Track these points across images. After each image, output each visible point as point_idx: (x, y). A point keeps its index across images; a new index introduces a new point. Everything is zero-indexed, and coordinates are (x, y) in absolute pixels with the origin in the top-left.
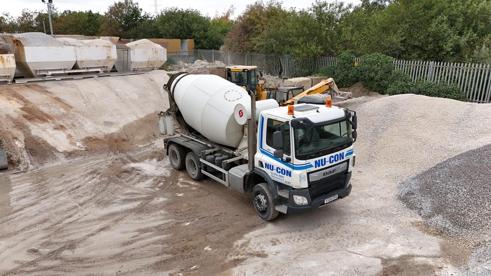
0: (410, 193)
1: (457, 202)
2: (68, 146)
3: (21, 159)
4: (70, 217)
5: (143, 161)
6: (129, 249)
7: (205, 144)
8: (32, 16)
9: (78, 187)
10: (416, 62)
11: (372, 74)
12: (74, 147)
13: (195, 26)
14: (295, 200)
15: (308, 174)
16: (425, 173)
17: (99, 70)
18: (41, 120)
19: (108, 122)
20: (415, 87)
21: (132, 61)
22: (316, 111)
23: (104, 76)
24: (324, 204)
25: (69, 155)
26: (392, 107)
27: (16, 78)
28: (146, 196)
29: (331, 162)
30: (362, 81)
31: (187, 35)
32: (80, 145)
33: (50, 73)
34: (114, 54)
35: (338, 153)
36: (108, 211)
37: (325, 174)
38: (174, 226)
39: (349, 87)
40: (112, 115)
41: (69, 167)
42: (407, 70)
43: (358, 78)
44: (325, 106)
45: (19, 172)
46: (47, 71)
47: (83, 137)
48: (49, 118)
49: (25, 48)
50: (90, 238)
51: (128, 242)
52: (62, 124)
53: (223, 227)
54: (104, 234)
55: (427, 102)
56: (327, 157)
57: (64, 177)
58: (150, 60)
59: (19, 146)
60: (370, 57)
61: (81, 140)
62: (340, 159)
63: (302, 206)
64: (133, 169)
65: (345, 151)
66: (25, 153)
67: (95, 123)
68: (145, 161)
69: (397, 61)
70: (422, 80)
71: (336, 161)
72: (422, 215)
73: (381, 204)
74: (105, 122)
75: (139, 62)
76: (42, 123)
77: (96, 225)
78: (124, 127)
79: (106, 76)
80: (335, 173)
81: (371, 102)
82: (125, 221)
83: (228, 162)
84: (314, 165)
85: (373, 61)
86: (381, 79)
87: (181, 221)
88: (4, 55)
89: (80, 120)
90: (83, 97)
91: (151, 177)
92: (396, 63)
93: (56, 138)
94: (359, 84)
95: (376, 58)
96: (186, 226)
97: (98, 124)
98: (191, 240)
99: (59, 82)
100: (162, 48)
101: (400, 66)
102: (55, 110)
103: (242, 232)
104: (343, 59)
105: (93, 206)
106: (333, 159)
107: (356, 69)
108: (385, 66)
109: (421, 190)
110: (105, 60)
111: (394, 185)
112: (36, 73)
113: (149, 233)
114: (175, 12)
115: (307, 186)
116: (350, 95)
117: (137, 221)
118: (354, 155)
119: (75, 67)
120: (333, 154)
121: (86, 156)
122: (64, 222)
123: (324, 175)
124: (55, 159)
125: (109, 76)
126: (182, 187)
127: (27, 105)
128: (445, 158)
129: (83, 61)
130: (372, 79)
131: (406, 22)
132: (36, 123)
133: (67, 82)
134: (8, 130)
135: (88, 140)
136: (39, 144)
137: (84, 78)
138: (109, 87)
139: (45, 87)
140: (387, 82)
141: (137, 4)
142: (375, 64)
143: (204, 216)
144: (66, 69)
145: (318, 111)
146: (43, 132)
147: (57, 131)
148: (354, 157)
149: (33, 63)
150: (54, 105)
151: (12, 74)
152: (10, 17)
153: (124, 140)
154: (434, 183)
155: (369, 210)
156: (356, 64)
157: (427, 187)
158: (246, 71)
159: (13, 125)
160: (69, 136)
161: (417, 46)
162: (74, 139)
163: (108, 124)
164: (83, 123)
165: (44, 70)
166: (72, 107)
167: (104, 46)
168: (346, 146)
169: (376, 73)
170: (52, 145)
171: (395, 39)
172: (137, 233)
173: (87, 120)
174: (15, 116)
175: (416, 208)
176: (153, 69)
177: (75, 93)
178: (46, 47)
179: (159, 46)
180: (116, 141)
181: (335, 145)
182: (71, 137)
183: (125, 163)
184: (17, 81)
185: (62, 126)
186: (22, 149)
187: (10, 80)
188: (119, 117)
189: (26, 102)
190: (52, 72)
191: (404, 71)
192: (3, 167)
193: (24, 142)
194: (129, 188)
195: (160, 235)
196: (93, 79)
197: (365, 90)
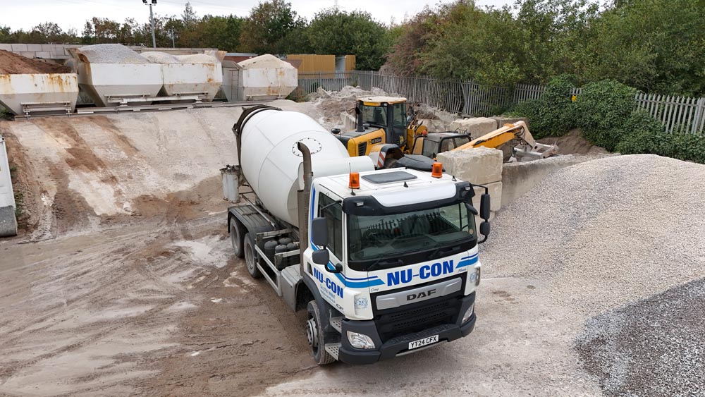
0: (600, 341)
1: (674, 374)
2: (111, 206)
3: (41, 222)
4: (42, 320)
5: (201, 238)
6: (81, 388)
7: (268, 220)
8: (161, 23)
9: (85, 273)
10: (678, 99)
11: (596, 117)
12: (119, 210)
13: (358, 36)
14: (350, 339)
15: (373, 296)
16: (642, 304)
17: (196, 98)
18: (88, 168)
19: (181, 175)
20: (669, 141)
21: (244, 86)
22: (403, 184)
23: (203, 107)
24: (407, 350)
25: (107, 220)
26: (614, 176)
27: (78, 106)
28: (167, 297)
29: (422, 277)
30: (582, 127)
31: (347, 49)
32: (129, 206)
33: (125, 101)
34: (218, 76)
35: (441, 261)
36: (97, 317)
37: (411, 297)
38: (173, 356)
39: (560, 136)
40: (190, 164)
41: (95, 241)
42: (658, 111)
43: (575, 122)
44: (430, 174)
45: (27, 241)
46: (122, 98)
47: (137, 195)
48: (100, 164)
49: (91, 65)
50: (44, 360)
51: (89, 377)
52: (114, 175)
53: (244, 368)
54: (67, 356)
55: (678, 171)
56: (415, 268)
57: (81, 253)
58: (272, 86)
59: (45, 203)
60: (597, 87)
61: (133, 200)
62: (445, 272)
63: (363, 350)
64: (179, 249)
65: (457, 258)
66: (49, 214)
67: (161, 174)
68: (203, 238)
69: (641, 95)
70: (682, 130)
71: (434, 275)
72: (606, 388)
73: (539, 354)
74: (176, 174)
75: (255, 88)
76: (87, 172)
77: (65, 339)
78: (201, 183)
79: (206, 107)
80: (432, 296)
81: (580, 166)
82: (109, 338)
83: (284, 256)
84: (385, 280)
85: (600, 95)
86: (611, 126)
87: (189, 348)
88: (63, 75)
89: (142, 170)
90: (159, 137)
91: (196, 265)
92: (640, 98)
93: (98, 195)
94: (577, 132)
95: (606, 89)
96: (190, 359)
97: (165, 178)
98: (182, 385)
99: (138, 113)
100: (292, 67)
101: (647, 104)
102: (115, 153)
103: (267, 381)
104: (554, 89)
105: (83, 306)
106: (429, 271)
107: (573, 107)
108: (619, 102)
109: (620, 337)
110: (204, 84)
111: (582, 320)
112: (107, 100)
113: (128, 364)
114: (335, 15)
115: (372, 317)
116: (554, 150)
117: (125, 340)
118: (478, 264)
119: (162, 93)
120: (430, 263)
121: (129, 225)
122: (27, 329)
123: (408, 298)
124: (86, 224)
125: (211, 107)
126: (228, 287)
127: (78, 145)
128: (685, 278)
129: (172, 85)
130: (596, 125)
131: (663, 29)
132: (80, 171)
133: (148, 114)
134: (38, 179)
135: (144, 200)
136: (74, 201)
137: (173, 109)
138: (201, 123)
139: (113, 121)
140: (620, 130)
141: (290, 4)
142: (603, 100)
143: (227, 343)
144: (149, 96)
145: (406, 185)
146: (85, 185)
147: (103, 184)
148: (479, 269)
149: (102, 86)
150: (115, 146)
151: (74, 101)
152: (135, 24)
153: (192, 203)
154: (648, 327)
155: (508, 365)
156: (574, 98)
157: (632, 334)
158: (385, 105)
159: (49, 172)
160: (119, 193)
161: (683, 70)
162: (123, 197)
163: (180, 177)
164: (144, 174)
165: (118, 97)
166: (137, 150)
167: (204, 64)
168: (458, 248)
169: (604, 115)
170: (91, 204)
171: (640, 57)
172: (112, 361)
173: (151, 171)
174: (55, 158)
175: (599, 372)
176: (277, 99)
177: (151, 131)
178: (121, 65)
179: (287, 65)
180: (181, 204)
181: (436, 247)
182: (120, 194)
183: (173, 237)
184: (80, 111)
185: (113, 178)
186: (47, 209)
187: (69, 109)
188: (199, 167)
189: (78, 140)
190: (129, 100)
191: (653, 113)
192: (10, 233)
193: (53, 199)
194: (152, 281)
195: (143, 369)
196: (184, 110)
197: (584, 142)
